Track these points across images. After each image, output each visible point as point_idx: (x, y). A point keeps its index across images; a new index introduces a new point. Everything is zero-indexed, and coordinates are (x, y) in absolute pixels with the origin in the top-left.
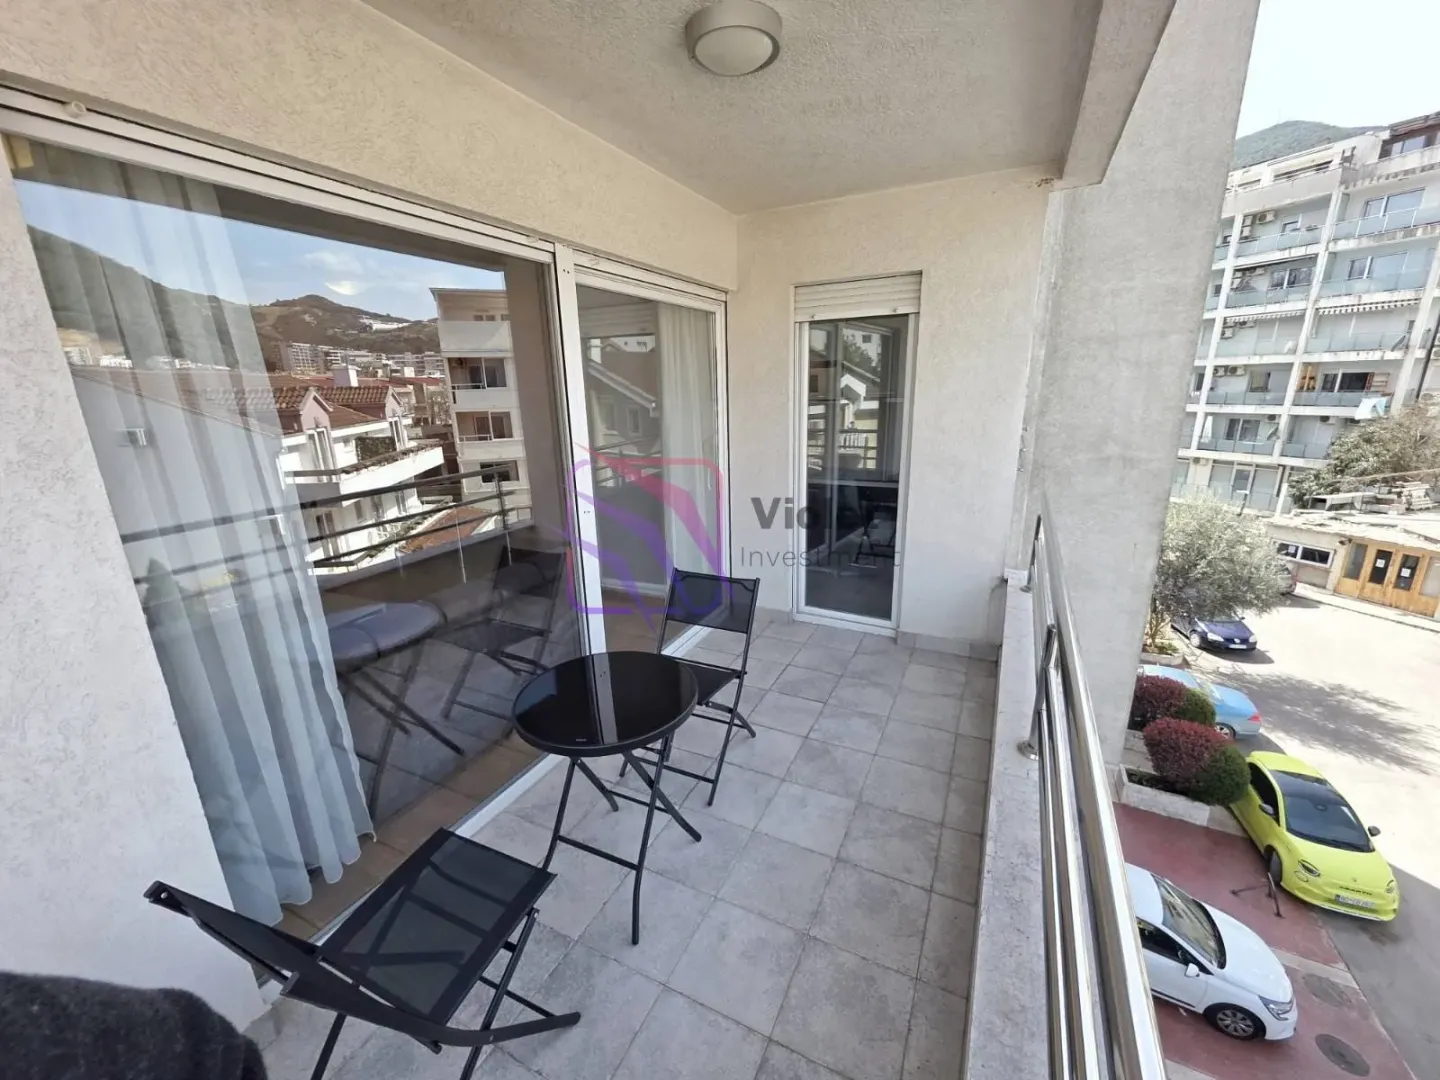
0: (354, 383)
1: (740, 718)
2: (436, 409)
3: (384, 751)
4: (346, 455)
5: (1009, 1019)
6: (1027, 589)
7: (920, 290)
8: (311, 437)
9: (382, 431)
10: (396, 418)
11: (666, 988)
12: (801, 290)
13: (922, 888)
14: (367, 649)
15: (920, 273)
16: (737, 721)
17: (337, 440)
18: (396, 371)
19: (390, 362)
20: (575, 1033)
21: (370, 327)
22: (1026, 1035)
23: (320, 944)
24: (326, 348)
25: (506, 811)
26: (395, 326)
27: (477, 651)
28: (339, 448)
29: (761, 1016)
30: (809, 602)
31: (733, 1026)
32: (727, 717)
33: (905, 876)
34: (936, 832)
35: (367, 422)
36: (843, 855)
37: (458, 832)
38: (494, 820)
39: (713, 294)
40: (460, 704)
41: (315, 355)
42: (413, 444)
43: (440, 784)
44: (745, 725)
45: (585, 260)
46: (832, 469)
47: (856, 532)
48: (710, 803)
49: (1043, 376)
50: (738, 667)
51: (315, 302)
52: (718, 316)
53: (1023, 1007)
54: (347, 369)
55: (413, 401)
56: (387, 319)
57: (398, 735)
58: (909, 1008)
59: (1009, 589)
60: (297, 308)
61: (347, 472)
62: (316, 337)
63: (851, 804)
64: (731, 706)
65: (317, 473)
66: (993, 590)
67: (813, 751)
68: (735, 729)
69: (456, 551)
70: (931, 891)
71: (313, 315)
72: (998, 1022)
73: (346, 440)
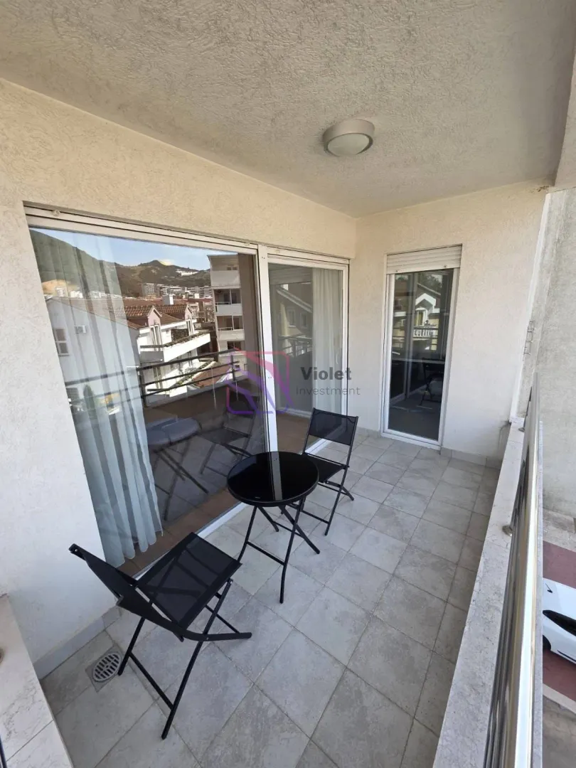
0: (172, 303)
1: (345, 490)
2: (208, 314)
3: (172, 487)
4: (167, 338)
5: (474, 689)
6: (522, 430)
7: (461, 255)
8: (152, 329)
9: (183, 326)
10: (189, 320)
11: (295, 629)
12: (391, 257)
13: (441, 599)
14: (166, 441)
15: (461, 245)
16: (342, 491)
17: (163, 330)
18: (191, 296)
19: (188, 291)
20: (248, 643)
21: (180, 274)
22: (484, 701)
23: (137, 579)
24: (161, 285)
25: (225, 524)
26: (191, 273)
27: (216, 443)
28: (164, 334)
29: (343, 655)
30: (390, 427)
31: (327, 656)
32: (338, 489)
33: (431, 591)
34: (454, 568)
35: (176, 321)
36: (397, 572)
37: (199, 535)
38: (219, 528)
39: (341, 261)
40: (208, 467)
41: (156, 288)
42: (197, 332)
43: (196, 507)
44: (347, 493)
45: (273, 251)
46: (409, 352)
47: (421, 388)
48: (326, 534)
49: (548, 295)
50: (345, 463)
51: (156, 264)
52: (344, 272)
53: (484, 684)
54: (169, 296)
55: (198, 310)
56: (188, 270)
57: (179, 479)
58: (427, 667)
59: (511, 429)
60: (149, 267)
61: (167, 346)
62: (157, 280)
63: (404, 545)
64: (340, 484)
65: (154, 347)
66: (502, 429)
67: (386, 512)
68: (342, 495)
69: (212, 390)
70: (446, 602)
71: (155, 269)
72: (467, 690)
73: (167, 330)
